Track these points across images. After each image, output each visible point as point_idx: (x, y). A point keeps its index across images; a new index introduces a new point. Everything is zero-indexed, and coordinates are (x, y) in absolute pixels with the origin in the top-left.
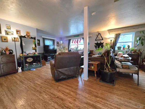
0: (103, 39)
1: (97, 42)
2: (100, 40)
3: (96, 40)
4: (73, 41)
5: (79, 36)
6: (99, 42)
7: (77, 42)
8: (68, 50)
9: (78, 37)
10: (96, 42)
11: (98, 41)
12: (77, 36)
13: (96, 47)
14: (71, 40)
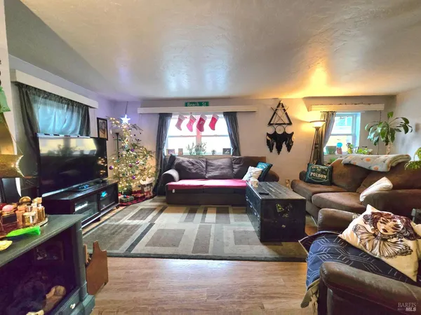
0: (290, 123)
1: (275, 132)
2: (284, 124)
3: (270, 124)
4: (180, 121)
5: (207, 104)
6: (280, 131)
7: (200, 127)
8: (154, 155)
9: (203, 107)
10: (271, 131)
11: (275, 126)
12: (201, 104)
13: (270, 147)
14: (169, 115)
